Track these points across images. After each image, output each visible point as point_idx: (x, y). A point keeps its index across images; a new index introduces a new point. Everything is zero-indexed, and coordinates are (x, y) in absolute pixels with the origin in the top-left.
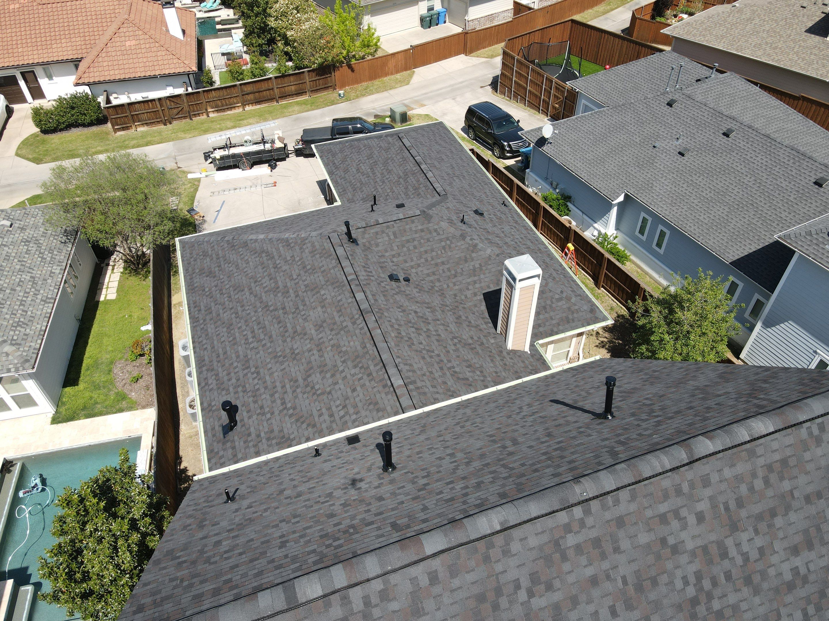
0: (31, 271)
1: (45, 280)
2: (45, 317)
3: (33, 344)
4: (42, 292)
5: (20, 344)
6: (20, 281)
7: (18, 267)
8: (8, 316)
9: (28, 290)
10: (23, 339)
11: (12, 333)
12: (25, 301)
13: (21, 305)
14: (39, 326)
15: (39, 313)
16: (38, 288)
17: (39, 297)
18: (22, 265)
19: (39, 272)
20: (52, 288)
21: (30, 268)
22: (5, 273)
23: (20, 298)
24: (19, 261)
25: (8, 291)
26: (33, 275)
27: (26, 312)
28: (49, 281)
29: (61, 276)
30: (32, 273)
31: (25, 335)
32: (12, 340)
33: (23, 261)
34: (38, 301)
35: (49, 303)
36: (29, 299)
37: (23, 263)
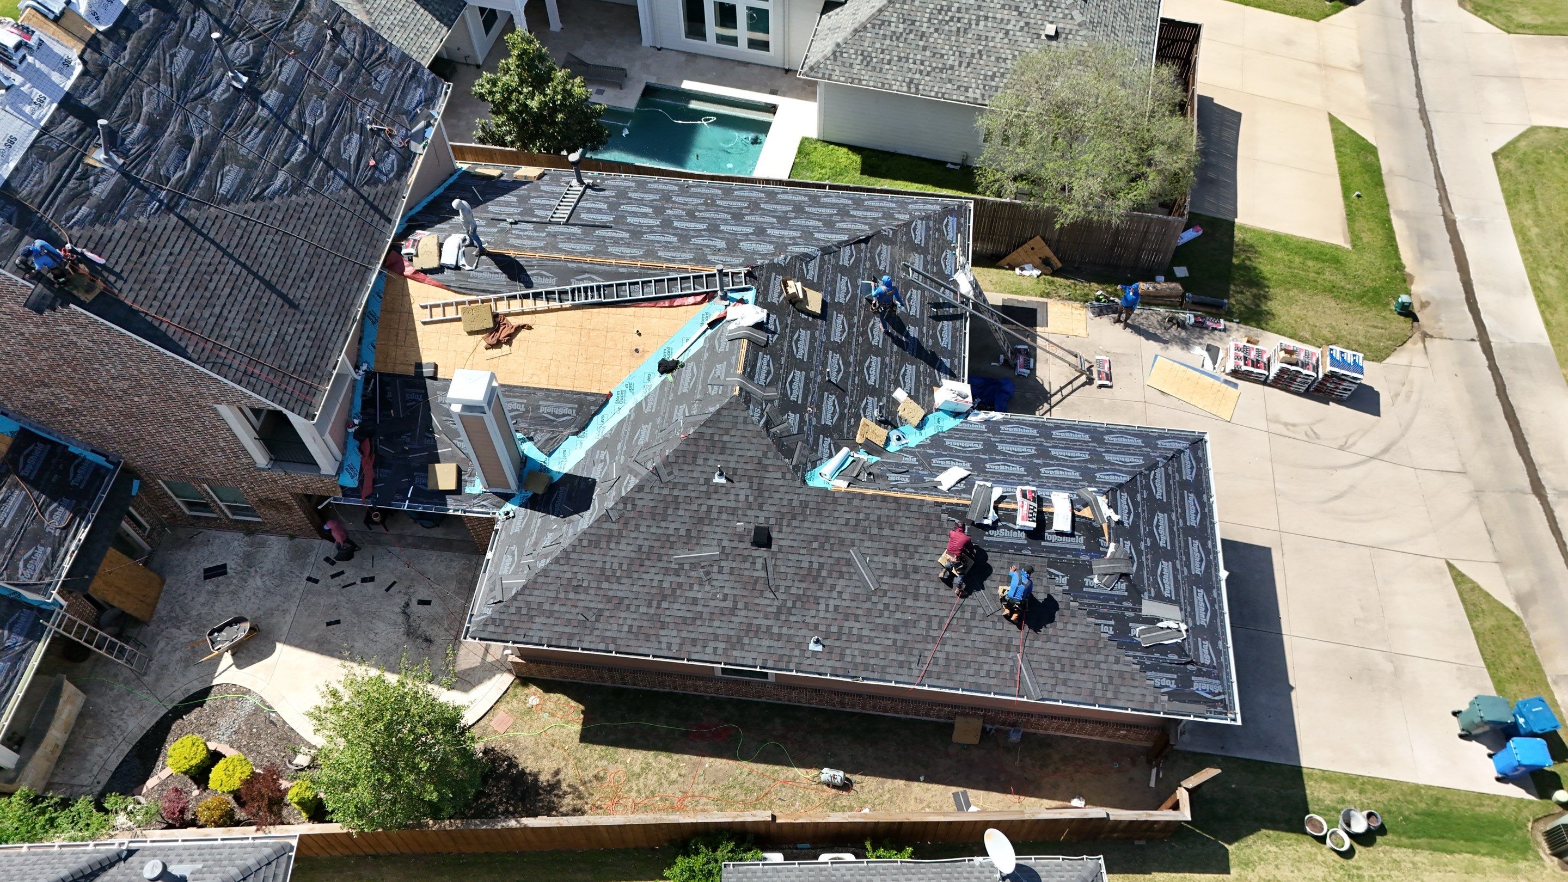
0: (965, 64)
1: (950, 81)
2: (883, 84)
3: (837, 72)
4: (927, 78)
5: (835, 60)
6: (942, 56)
7: (968, 50)
8: (878, 45)
9: (927, 63)
10: (843, 63)
11: (852, 51)
12: (907, 61)
13: (900, 59)
14: (866, 77)
15: (889, 76)
16: (933, 74)
17: (917, 76)
18: (973, 55)
19: (963, 74)
20: (936, 89)
21: (969, 64)
22: (953, 38)
23: (911, 56)
24: (980, 51)
25: (921, 43)
26: (956, 68)
27: (889, 63)
28: (949, 86)
29: (962, 98)
30: (960, 66)
31: (851, 65)
32: (842, 53)
33: (981, 56)
34: (910, 75)
35: (909, 88)
36: (911, 66)
37: (977, 56)
